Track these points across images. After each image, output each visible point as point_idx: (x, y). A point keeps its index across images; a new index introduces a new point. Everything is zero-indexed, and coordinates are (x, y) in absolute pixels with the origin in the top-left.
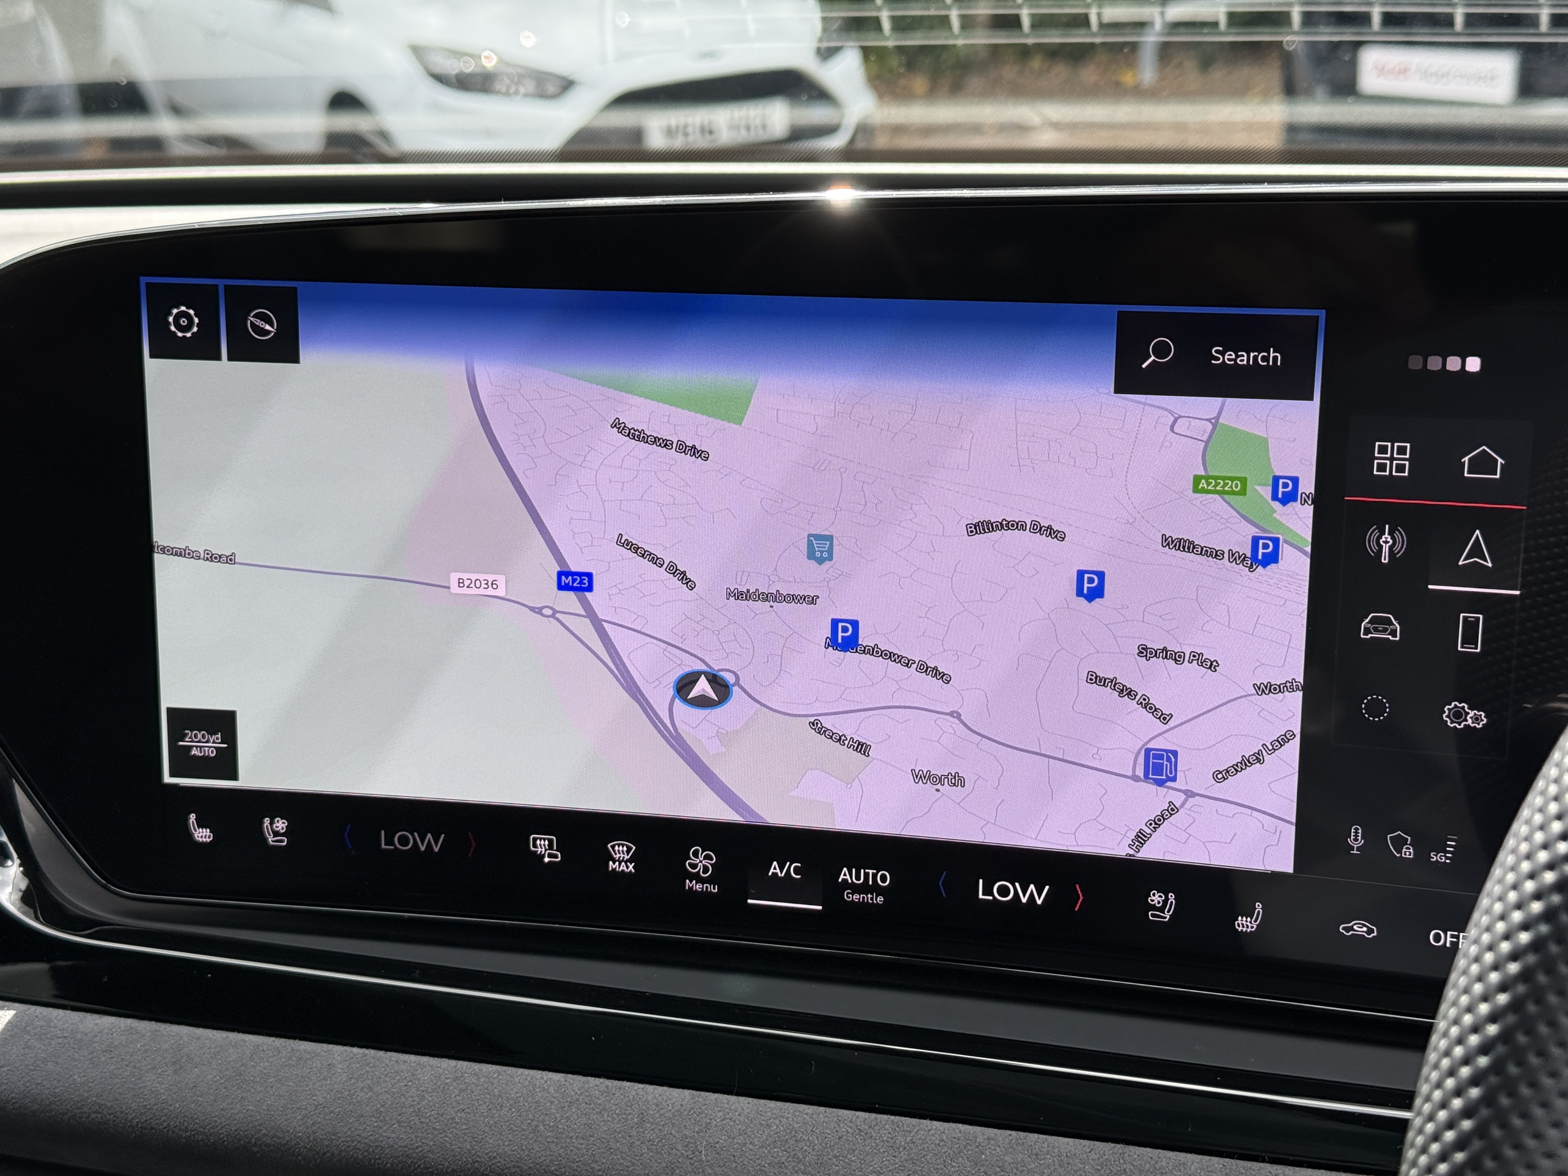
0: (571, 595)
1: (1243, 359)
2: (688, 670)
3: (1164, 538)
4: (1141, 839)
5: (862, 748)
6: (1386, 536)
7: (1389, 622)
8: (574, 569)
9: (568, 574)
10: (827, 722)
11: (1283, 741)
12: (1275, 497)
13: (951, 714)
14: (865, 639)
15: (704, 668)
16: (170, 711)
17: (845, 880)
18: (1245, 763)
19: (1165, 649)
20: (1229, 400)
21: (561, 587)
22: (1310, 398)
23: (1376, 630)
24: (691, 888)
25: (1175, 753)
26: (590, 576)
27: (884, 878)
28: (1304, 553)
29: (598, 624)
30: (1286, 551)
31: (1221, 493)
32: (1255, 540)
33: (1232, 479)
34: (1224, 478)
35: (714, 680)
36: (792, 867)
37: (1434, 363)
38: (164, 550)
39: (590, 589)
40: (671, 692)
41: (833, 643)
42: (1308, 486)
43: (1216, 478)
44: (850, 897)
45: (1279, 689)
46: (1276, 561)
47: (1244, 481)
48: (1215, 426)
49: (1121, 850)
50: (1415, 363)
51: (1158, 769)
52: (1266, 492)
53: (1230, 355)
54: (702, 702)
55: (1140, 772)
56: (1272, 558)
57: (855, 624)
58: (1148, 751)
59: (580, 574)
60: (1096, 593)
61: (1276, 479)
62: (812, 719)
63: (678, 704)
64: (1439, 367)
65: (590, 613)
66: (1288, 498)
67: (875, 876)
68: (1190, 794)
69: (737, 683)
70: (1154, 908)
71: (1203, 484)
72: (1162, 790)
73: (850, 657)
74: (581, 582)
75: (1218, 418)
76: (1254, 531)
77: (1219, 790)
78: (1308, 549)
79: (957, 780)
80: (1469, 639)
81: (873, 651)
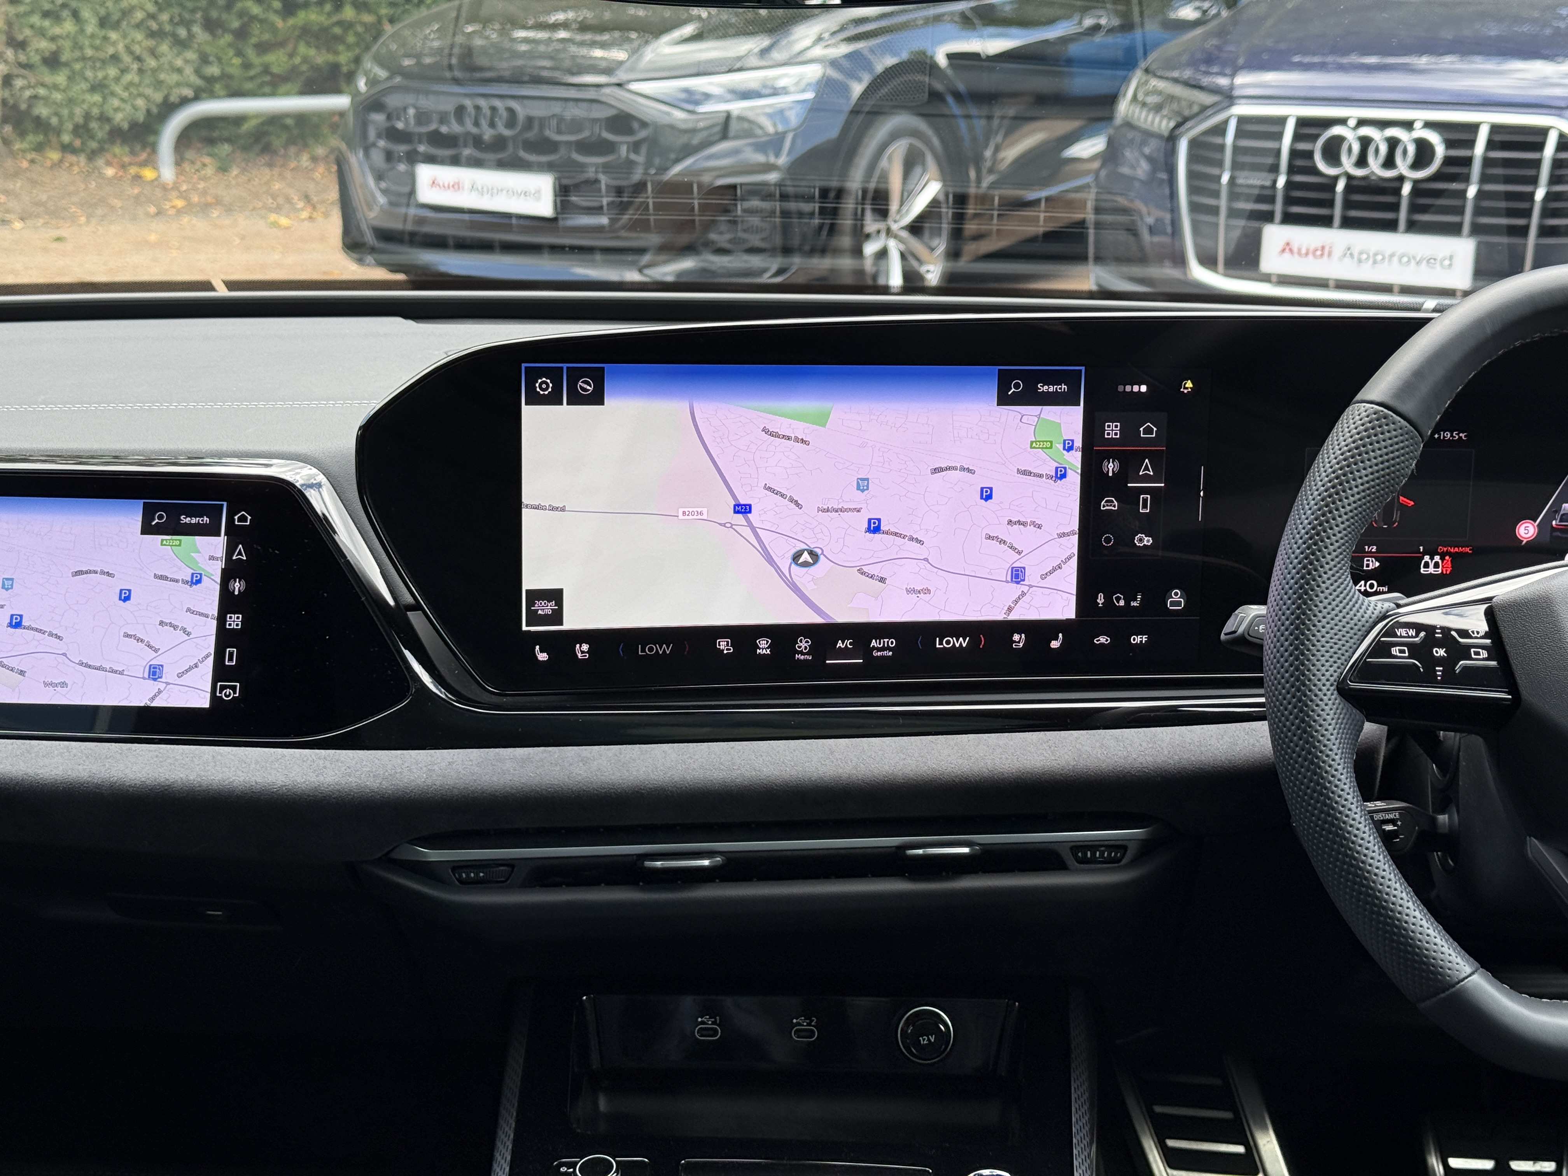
0: (740, 516)
1: (1051, 390)
2: (798, 549)
3: (1018, 469)
4: (1010, 609)
5: (882, 580)
6: (1111, 464)
7: (1113, 502)
8: (742, 502)
9: (738, 505)
10: (865, 569)
11: (1069, 558)
12: (1064, 449)
13: (924, 559)
14: (883, 527)
15: (807, 547)
16: (527, 591)
17: (873, 646)
18: (1054, 569)
19: (1019, 521)
20: (1045, 407)
21: (736, 512)
22: (1079, 405)
23: (1107, 505)
24: (798, 659)
25: (1024, 568)
26: (750, 506)
27: (892, 643)
28: (1078, 473)
29: (754, 530)
30: (1070, 473)
31: (1042, 448)
32: (1057, 468)
33: (1047, 442)
34: (1043, 442)
35: (811, 553)
36: (848, 642)
37: (1128, 388)
38: (527, 506)
39: (750, 512)
40: (790, 561)
41: (869, 530)
42: (1079, 443)
43: (1039, 442)
44: (876, 654)
45: (1068, 535)
46: (1065, 477)
47: (1051, 442)
48: (1039, 418)
49: (1001, 617)
50: (1120, 388)
51: (1017, 576)
52: (1061, 447)
53: (1046, 387)
54: (806, 564)
55: (1009, 579)
56: (1063, 476)
57: (879, 520)
58: (1013, 568)
59: (745, 505)
60: (989, 497)
61: (1065, 441)
62: (858, 568)
63: (793, 565)
64: (1130, 390)
65: (750, 524)
66: (1070, 449)
67: (888, 642)
68: (1030, 586)
69: (822, 553)
70: (1015, 642)
71: (1034, 445)
72: (1019, 586)
73: (877, 536)
74: (746, 509)
75: (1040, 415)
76: (1057, 465)
77: (1043, 583)
78: (1079, 471)
79: (928, 591)
80: (1145, 506)
81: (887, 533)
